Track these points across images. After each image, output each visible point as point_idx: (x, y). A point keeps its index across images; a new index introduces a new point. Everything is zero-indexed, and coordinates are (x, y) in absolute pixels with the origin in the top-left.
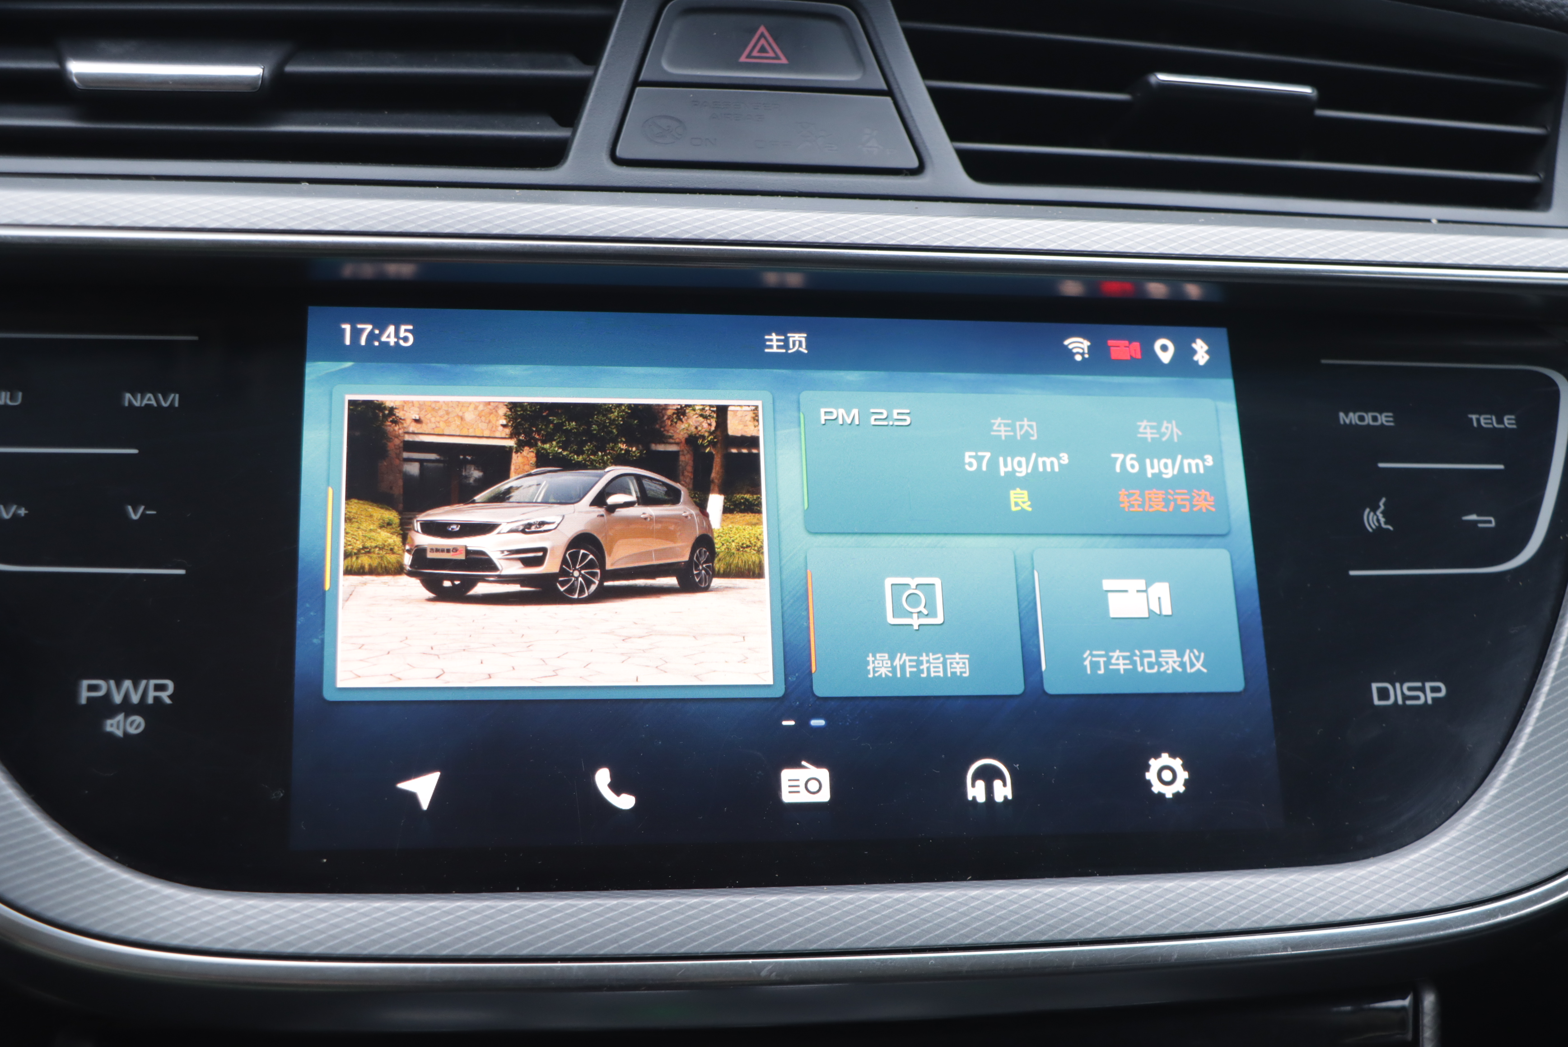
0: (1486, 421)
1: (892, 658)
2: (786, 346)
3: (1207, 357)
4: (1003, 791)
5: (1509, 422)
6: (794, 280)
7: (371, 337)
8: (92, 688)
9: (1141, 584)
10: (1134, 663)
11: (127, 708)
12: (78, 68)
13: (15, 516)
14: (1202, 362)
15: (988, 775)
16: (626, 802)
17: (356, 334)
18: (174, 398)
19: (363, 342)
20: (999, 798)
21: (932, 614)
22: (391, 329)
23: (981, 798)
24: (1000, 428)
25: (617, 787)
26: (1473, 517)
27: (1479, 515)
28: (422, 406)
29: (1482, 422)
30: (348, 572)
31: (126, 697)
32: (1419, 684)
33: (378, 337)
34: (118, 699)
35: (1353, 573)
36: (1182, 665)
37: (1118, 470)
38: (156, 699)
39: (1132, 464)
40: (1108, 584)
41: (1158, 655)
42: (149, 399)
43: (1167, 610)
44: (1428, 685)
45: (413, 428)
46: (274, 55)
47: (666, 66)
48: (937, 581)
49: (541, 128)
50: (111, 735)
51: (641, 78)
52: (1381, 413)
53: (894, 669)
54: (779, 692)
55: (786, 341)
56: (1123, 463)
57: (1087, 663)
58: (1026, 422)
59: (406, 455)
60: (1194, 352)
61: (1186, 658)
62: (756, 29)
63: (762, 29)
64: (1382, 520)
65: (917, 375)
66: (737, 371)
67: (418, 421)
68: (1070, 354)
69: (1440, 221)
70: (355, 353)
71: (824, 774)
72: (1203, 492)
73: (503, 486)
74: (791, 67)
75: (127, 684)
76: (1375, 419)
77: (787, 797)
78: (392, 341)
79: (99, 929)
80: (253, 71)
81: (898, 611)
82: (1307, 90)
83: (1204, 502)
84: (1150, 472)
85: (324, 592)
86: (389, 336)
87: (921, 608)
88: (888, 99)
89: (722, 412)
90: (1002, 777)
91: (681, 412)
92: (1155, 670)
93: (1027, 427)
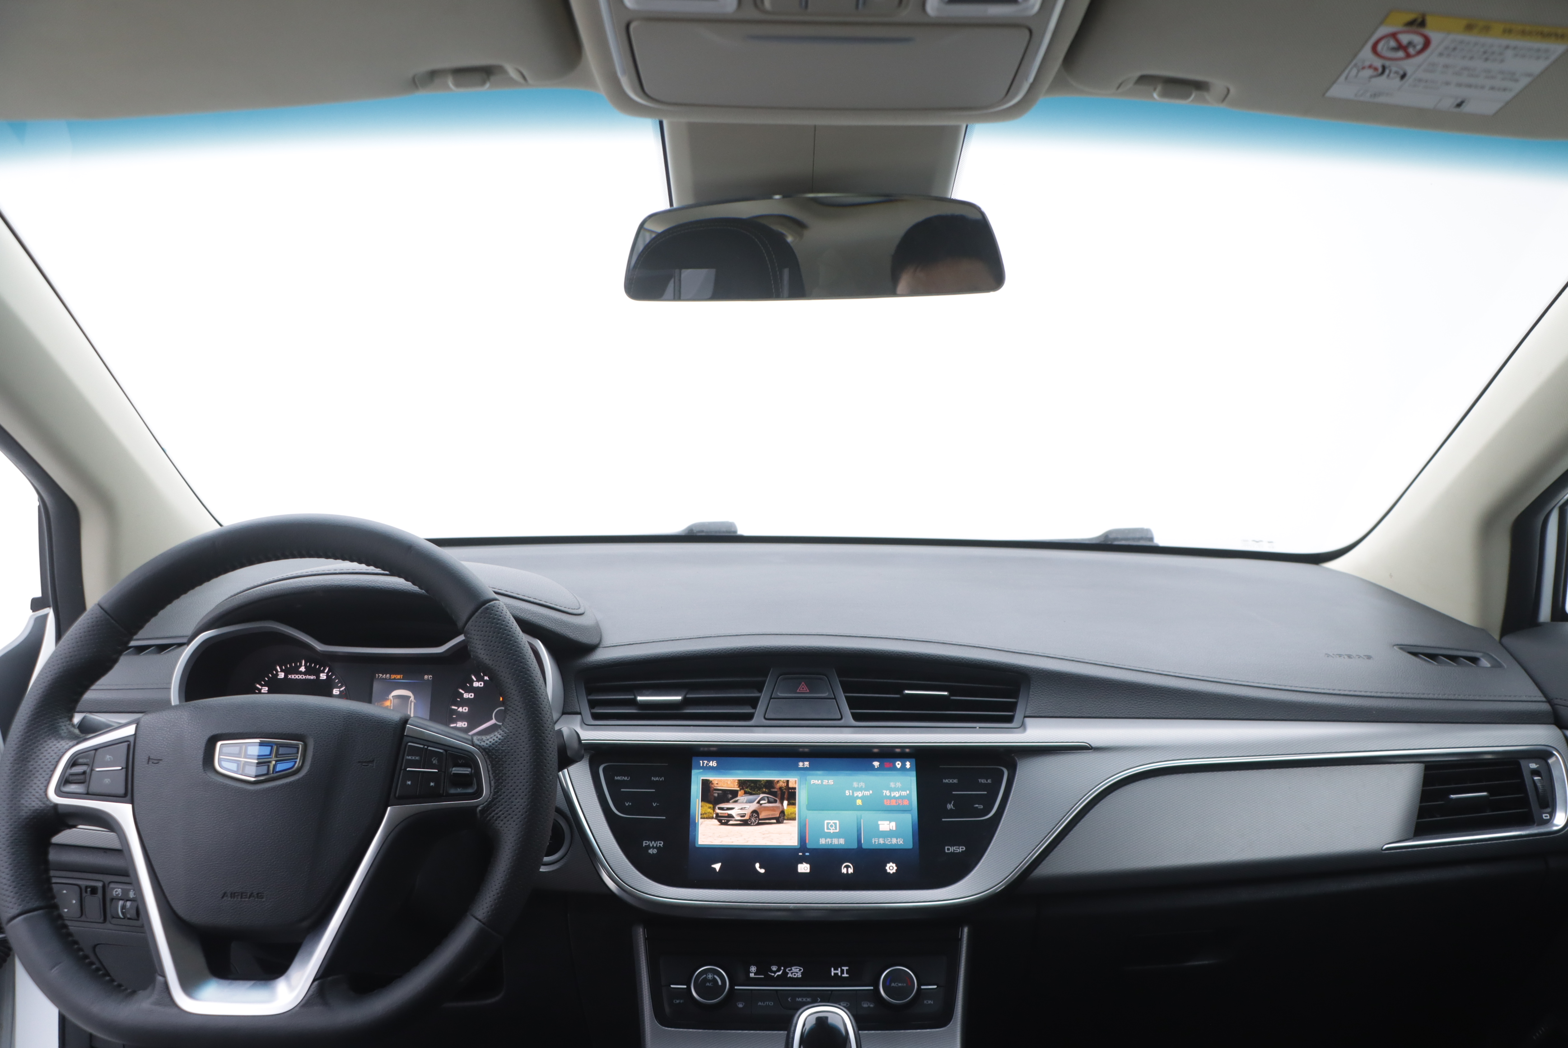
0: (983, 781)
1: (826, 840)
2: (804, 765)
3: (909, 766)
4: (851, 871)
5: (989, 781)
6: (806, 750)
7: (707, 764)
8: (645, 843)
9: (888, 822)
10: (885, 841)
11: (653, 847)
12: (639, 698)
13: (629, 805)
14: (908, 768)
15: (847, 867)
16: (762, 871)
17: (703, 763)
18: (663, 778)
19: (705, 765)
20: (849, 872)
21: (836, 829)
22: (711, 762)
23: (845, 872)
24: (855, 785)
25: (760, 867)
26: (977, 806)
27: (979, 805)
28: (718, 780)
29: (982, 781)
30: (701, 818)
31: (653, 845)
32: (958, 847)
33: (708, 764)
34: (651, 845)
35: (943, 820)
36: (897, 842)
37: (884, 794)
38: (660, 846)
39: (888, 793)
40: (880, 822)
41: (891, 839)
42: (657, 779)
43: (894, 829)
44: (960, 847)
45: (716, 785)
46: (684, 693)
47: (778, 694)
48: (837, 822)
49: (748, 710)
50: (650, 853)
51: (772, 697)
52: (954, 779)
53: (826, 842)
54: (799, 847)
55: (804, 764)
56: (886, 793)
57: (873, 841)
58: (862, 783)
59: (714, 792)
60: (906, 765)
61: (898, 840)
62: (801, 683)
63: (803, 683)
64: (952, 806)
65: (835, 772)
66: (792, 771)
67: (717, 784)
68: (874, 766)
69: (980, 728)
70: (703, 768)
71: (808, 866)
72: (906, 800)
73: (737, 799)
74: (810, 693)
75: (653, 842)
76: (953, 781)
77: (800, 871)
78: (711, 765)
79: (649, 893)
80: (679, 698)
81: (828, 828)
82: (946, 693)
83: (906, 803)
84: (892, 795)
85: (696, 823)
86: (711, 764)
87: (834, 828)
88: (835, 700)
89: (788, 781)
90: (850, 867)
91: (778, 781)
92: (890, 843)
93: (862, 784)
